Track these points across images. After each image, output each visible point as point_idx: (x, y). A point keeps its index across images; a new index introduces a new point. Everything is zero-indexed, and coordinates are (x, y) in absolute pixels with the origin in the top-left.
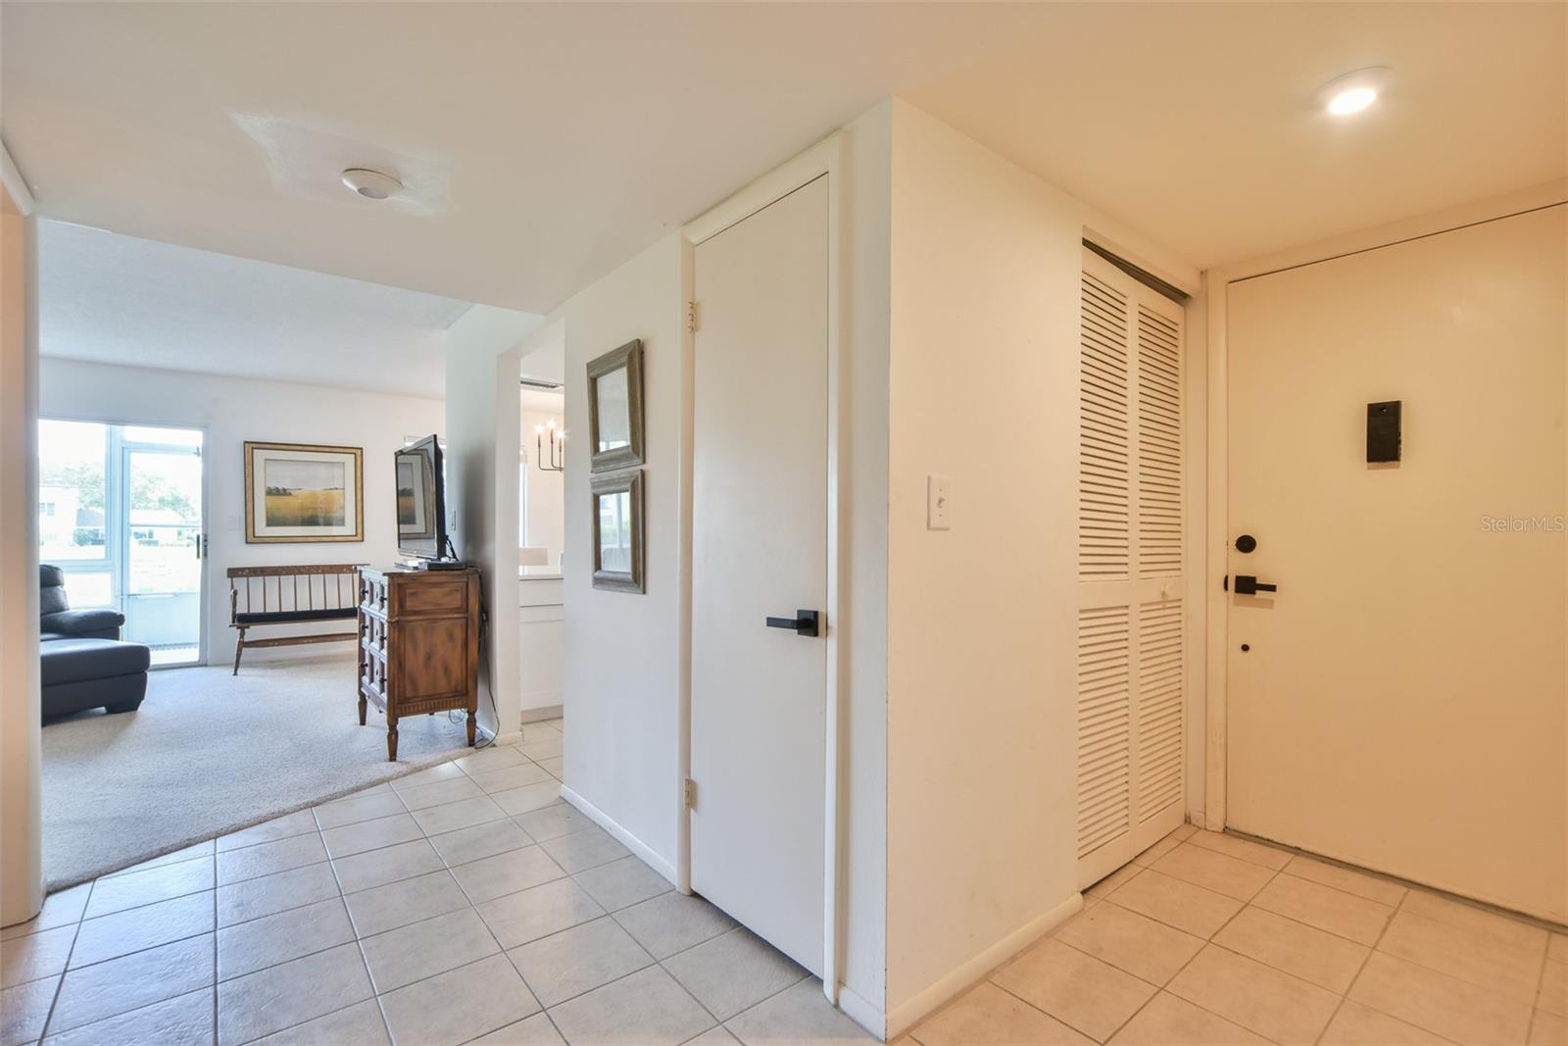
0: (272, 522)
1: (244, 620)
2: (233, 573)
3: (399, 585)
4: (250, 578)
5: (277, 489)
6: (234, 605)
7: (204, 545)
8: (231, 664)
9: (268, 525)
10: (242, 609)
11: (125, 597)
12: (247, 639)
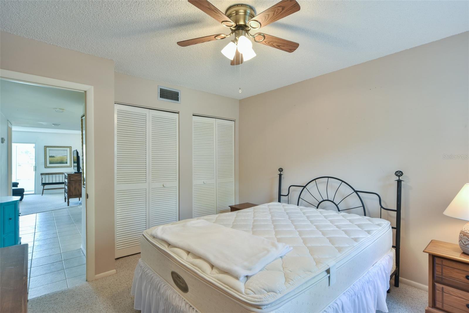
0: (50, 163)
1: (44, 184)
2: (42, 174)
3: (69, 176)
4: (46, 175)
5: (52, 156)
6: (42, 181)
7: (36, 169)
8: (41, 194)
9: (50, 164)
10: (44, 182)
11: (17, 180)
12: (44, 188)
